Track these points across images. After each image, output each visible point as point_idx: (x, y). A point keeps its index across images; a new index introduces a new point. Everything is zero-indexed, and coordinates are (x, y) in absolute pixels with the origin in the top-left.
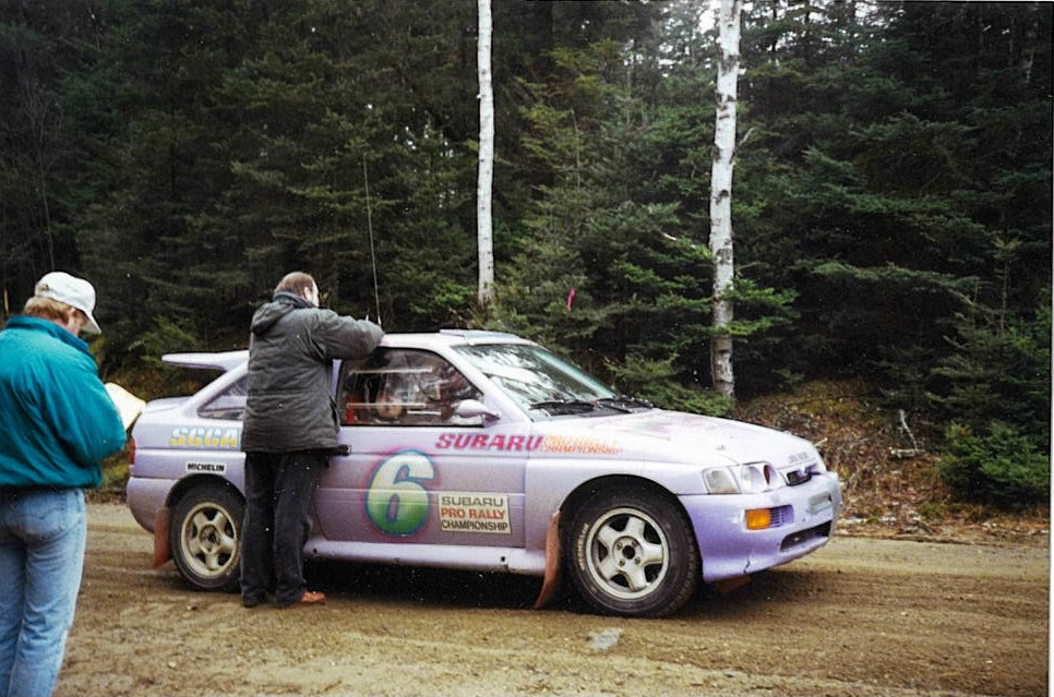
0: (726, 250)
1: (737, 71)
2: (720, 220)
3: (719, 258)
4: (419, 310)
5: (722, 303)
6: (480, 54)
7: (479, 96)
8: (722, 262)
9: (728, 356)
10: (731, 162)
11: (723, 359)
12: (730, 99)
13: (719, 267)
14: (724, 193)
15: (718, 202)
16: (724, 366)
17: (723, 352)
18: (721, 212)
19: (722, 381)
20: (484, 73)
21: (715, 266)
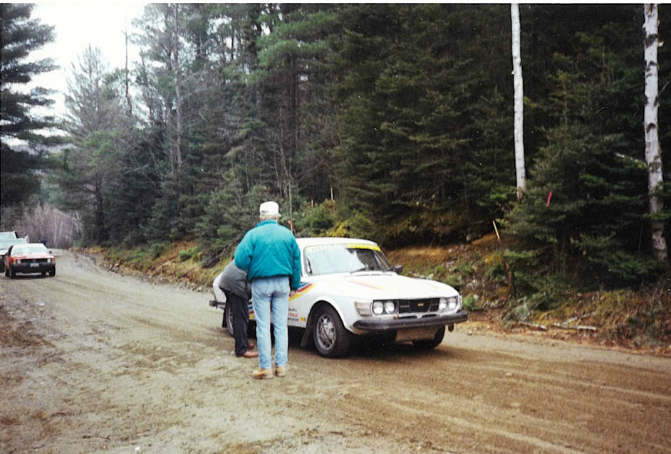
0: (656, 163)
1: (656, 45)
2: (650, 143)
3: (651, 169)
4: (481, 204)
5: (654, 198)
6: (513, 47)
7: (513, 73)
8: (652, 171)
9: (660, 233)
10: (655, 105)
11: (657, 236)
12: (652, 63)
13: (651, 174)
14: (651, 126)
15: (648, 131)
16: (657, 240)
17: (656, 230)
18: (652, 138)
19: (658, 250)
20: (515, 58)
21: (648, 174)
